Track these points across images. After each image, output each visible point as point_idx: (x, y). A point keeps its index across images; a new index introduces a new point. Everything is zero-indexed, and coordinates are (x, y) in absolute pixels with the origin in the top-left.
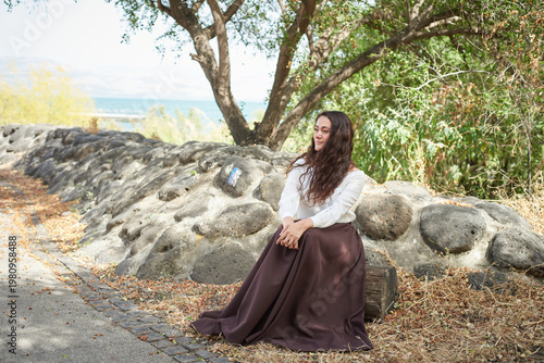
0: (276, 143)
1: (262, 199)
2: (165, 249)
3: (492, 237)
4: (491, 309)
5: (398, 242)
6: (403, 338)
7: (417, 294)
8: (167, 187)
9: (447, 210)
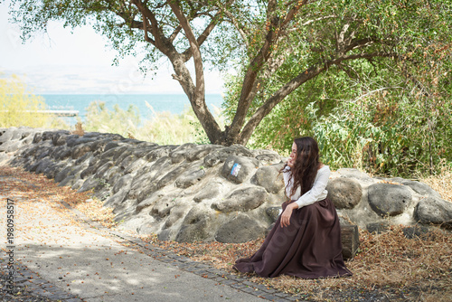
0: (242, 140)
1: (258, 184)
2: (193, 222)
3: (416, 204)
4: (421, 249)
5: (354, 210)
6: (369, 269)
7: (371, 243)
8: (183, 178)
9: (385, 186)
